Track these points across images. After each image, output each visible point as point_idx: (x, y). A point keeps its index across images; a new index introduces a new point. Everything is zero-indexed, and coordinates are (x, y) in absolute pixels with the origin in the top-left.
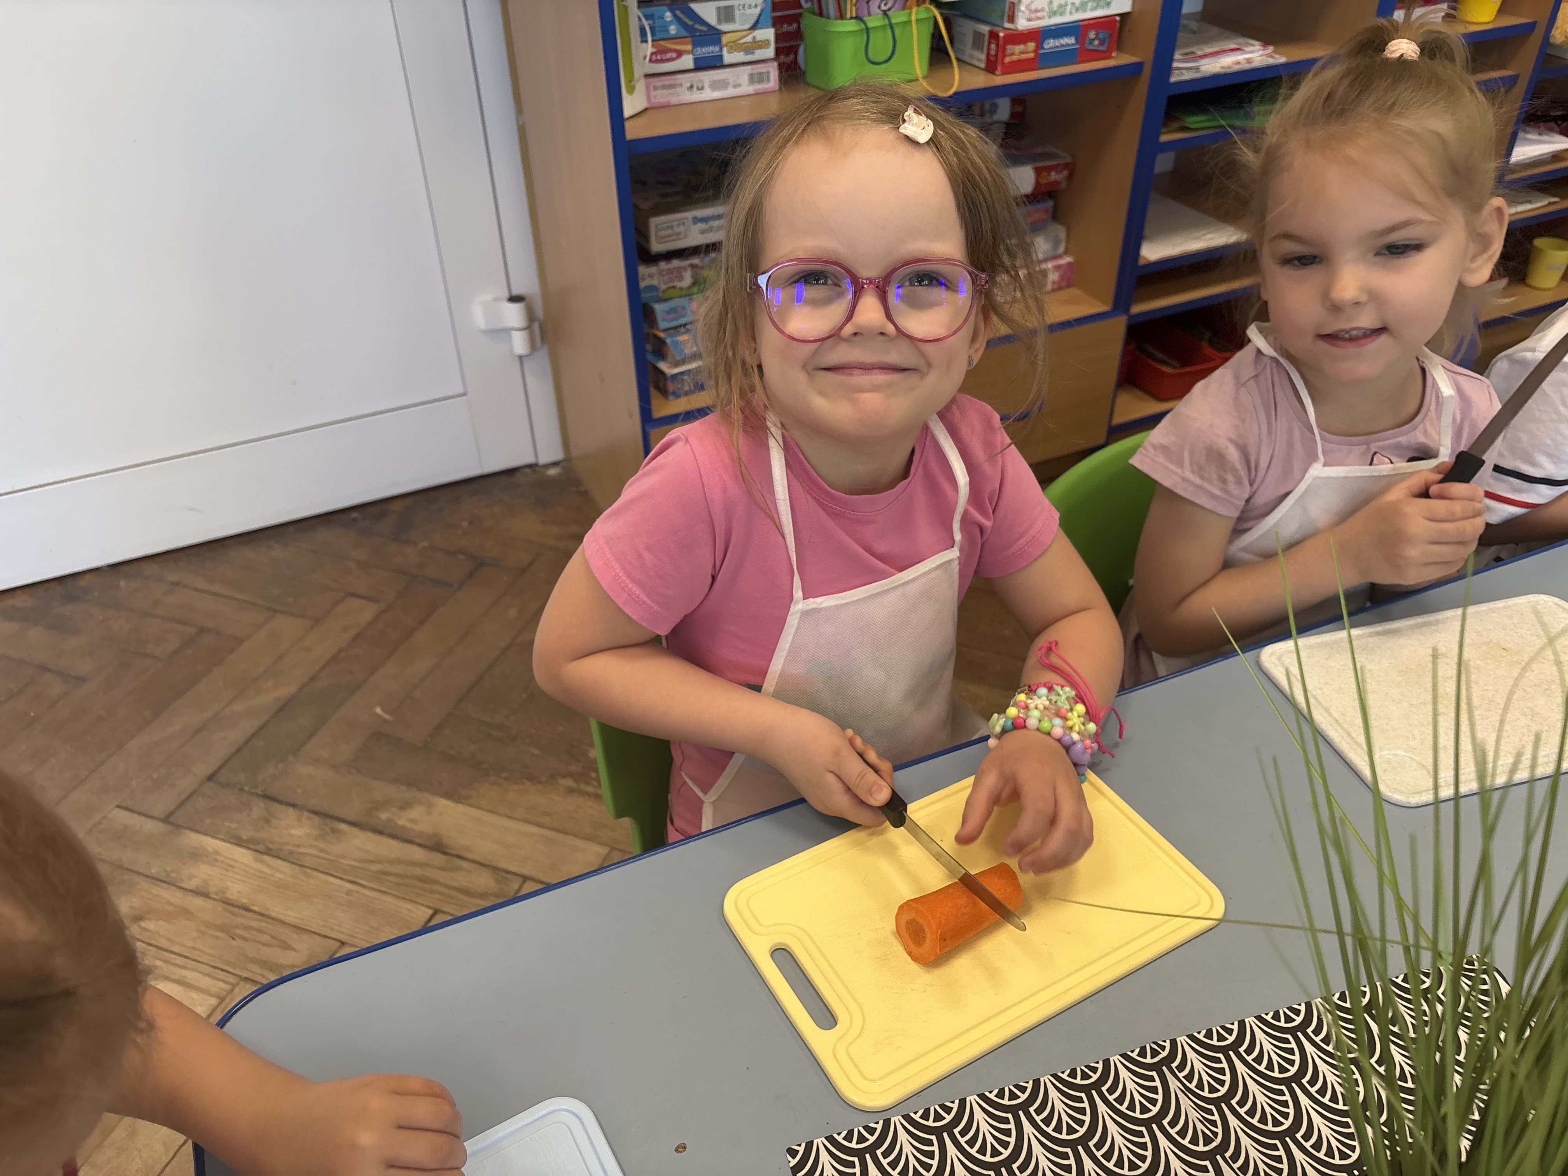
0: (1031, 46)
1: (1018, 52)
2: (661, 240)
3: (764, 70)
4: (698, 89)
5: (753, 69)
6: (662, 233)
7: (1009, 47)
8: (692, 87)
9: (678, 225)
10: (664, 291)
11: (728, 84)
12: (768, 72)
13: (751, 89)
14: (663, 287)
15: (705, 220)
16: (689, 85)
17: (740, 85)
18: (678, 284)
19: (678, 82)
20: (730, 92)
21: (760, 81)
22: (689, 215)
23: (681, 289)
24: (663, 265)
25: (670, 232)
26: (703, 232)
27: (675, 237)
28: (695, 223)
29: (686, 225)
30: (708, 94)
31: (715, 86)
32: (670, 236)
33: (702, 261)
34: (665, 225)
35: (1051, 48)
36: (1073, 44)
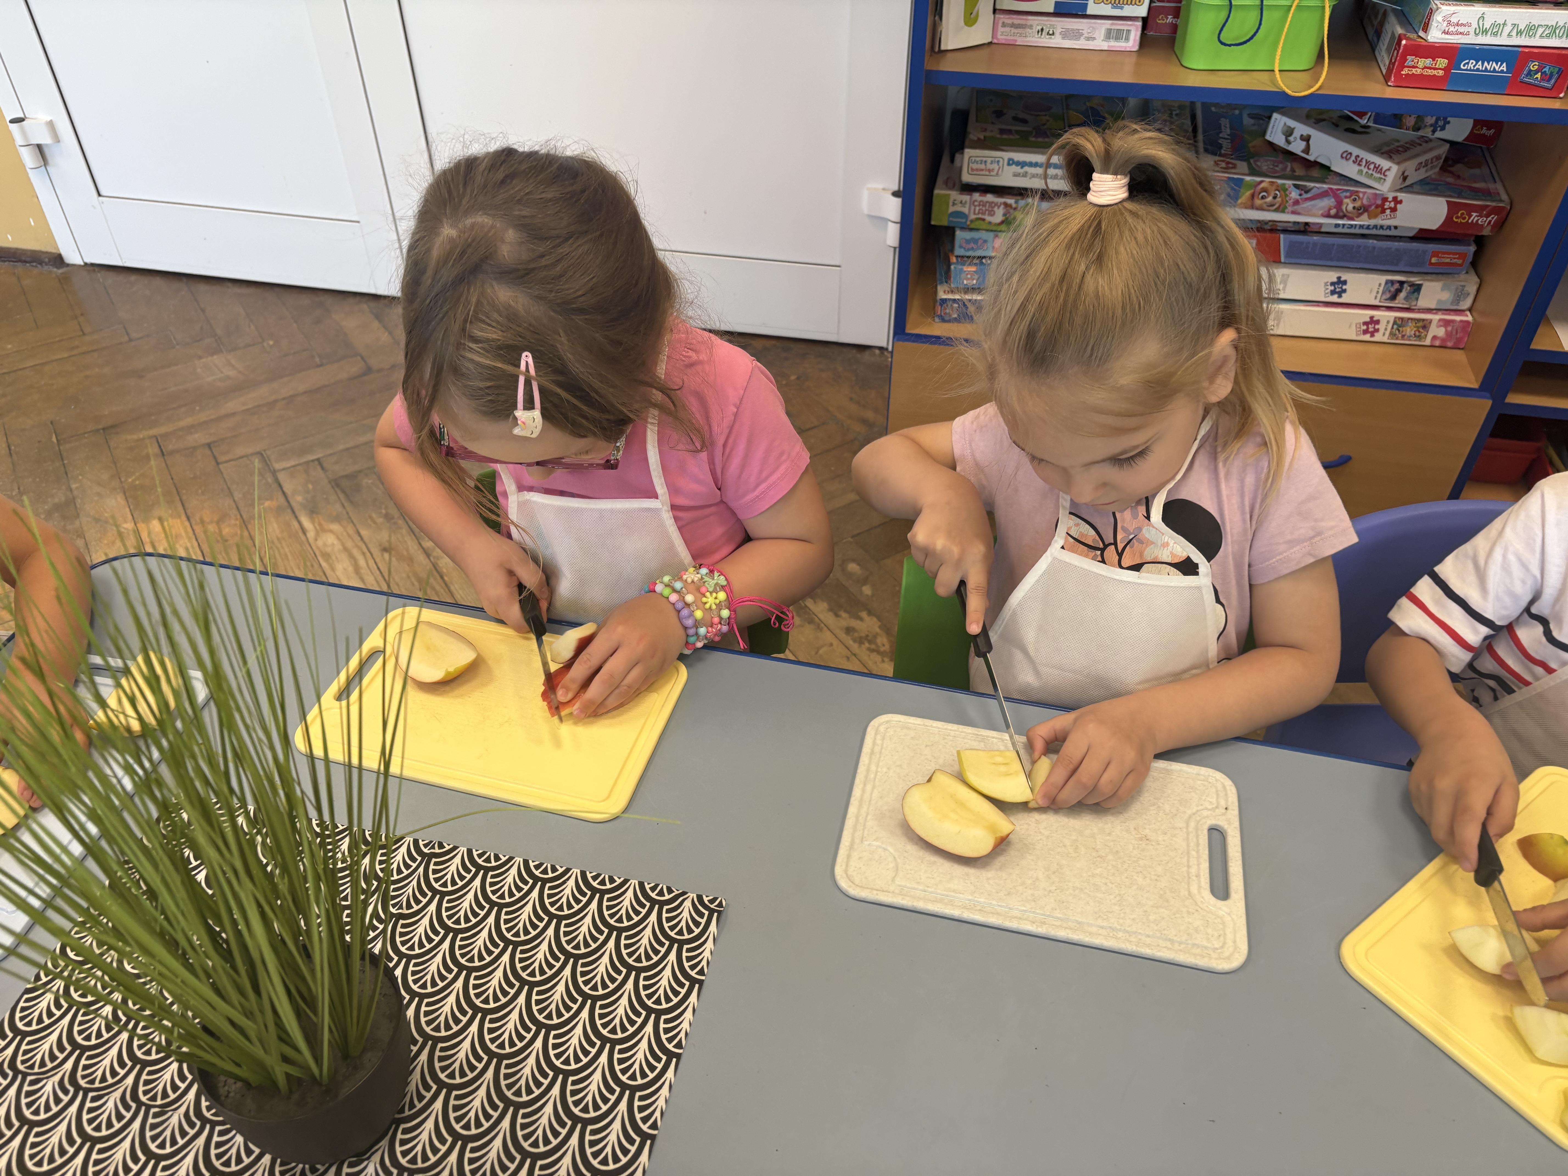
0: (1442, 63)
1: (1420, 65)
2: (972, 171)
3: (1126, 28)
4: (1048, 34)
5: (1112, 24)
6: (975, 166)
7: (1410, 58)
8: (1042, 30)
9: (992, 163)
10: (972, 221)
11: (1082, 34)
12: (1129, 31)
13: (1105, 46)
14: (973, 217)
15: (1023, 164)
16: (1039, 28)
17: (1094, 39)
18: (988, 218)
19: (1029, 23)
20: (1081, 44)
21: (1117, 38)
22: (1006, 155)
23: (990, 223)
24: (976, 196)
25: (983, 166)
26: (1016, 175)
27: (987, 173)
28: (1009, 164)
29: (1001, 164)
30: (1057, 41)
31: (1066, 35)
32: (982, 170)
33: (1016, 202)
34: (978, 159)
35: (1466, 70)
36: (1502, 71)
